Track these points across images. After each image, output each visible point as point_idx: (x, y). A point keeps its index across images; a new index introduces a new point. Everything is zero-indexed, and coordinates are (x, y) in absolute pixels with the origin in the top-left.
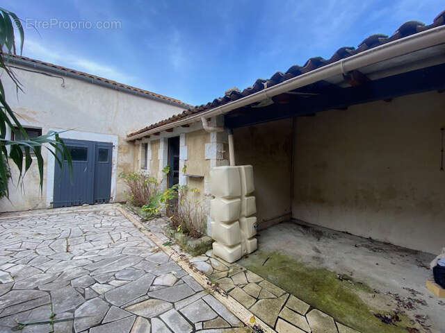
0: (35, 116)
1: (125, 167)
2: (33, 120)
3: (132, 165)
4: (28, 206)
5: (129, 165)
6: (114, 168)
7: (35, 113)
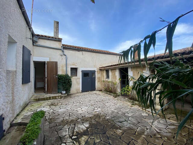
0: (76, 64)
1: (99, 78)
2: (76, 65)
3: (101, 78)
4: (76, 92)
5: (100, 77)
6: (96, 79)
7: (76, 63)
